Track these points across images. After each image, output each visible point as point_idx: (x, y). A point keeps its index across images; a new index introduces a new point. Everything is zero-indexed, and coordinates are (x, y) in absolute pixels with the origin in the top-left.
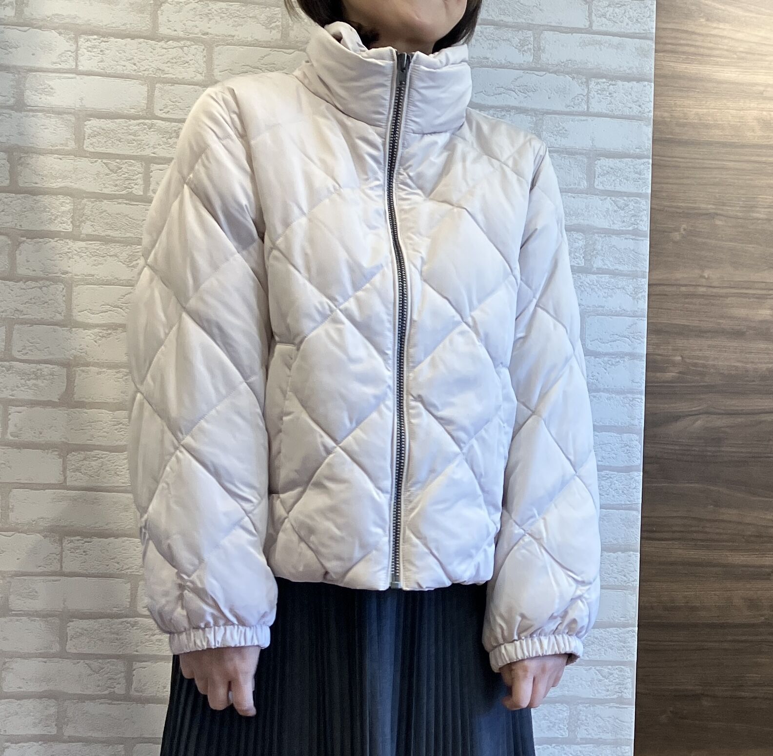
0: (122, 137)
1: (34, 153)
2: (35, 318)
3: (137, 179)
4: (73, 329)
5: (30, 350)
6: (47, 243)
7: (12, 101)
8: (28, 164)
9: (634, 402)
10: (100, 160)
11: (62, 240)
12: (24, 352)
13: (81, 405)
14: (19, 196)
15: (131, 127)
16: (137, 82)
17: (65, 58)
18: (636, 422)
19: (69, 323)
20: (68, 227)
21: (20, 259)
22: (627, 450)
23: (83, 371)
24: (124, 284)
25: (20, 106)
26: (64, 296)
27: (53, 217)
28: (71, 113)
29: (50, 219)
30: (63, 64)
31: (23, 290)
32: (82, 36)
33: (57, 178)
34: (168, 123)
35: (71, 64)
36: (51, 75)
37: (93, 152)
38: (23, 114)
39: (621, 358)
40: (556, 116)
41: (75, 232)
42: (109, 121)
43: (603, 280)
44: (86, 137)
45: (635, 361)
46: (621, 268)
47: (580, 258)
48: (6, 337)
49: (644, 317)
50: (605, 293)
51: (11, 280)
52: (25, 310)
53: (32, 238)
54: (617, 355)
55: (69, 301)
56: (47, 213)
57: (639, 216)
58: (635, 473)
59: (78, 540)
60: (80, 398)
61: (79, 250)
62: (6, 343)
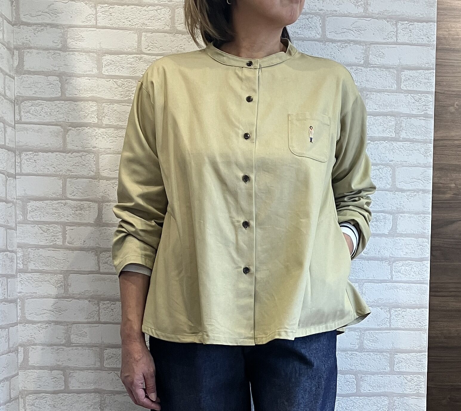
0: (124, 65)
1: (74, 76)
2: (78, 175)
4: (100, 181)
5: (76, 193)
6: (84, 130)
7: (60, 46)
8: (71, 83)
9: (425, 219)
10: (112, 80)
11: (92, 128)
12: (73, 194)
13: (107, 225)
14: (67, 102)
15: (129, 60)
16: (132, 32)
18: (426, 231)
19: (98, 177)
20: (95, 120)
21: (68, 139)
22: (421, 248)
23: (107, 205)
25: (65, 48)
26: (94, 161)
27: (86, 115)
28: (94, 52)
29: (84, 116)
30: (88, 22)
31: (71, 158)
32: (99, 5)
33: (88, 91)
34: (150, 57)
35: (93, 22)
36: (82, 29)
37: (107, 75)
38: (67, 53)
39: (417, 192)
40: (378, 45)
41: (99, 123)
42: (116, 56)
43: (406, 145)
44: (104, 66)
45: (425, 194)
46: (417, 137)
47: (392, 132)
48: (63, 186)
49: (431, 167)
50: (407, 153)
51: (64, 152)
52: (73, 169)
53: (75, 127)
54: (414, 191)
55: (97, 164)
56: (83, 112)
57: (427, 105)
58: (426, 262)
59: (108, 303)
60: (106, 221)
61: (102, 134)
62: (63, 189)
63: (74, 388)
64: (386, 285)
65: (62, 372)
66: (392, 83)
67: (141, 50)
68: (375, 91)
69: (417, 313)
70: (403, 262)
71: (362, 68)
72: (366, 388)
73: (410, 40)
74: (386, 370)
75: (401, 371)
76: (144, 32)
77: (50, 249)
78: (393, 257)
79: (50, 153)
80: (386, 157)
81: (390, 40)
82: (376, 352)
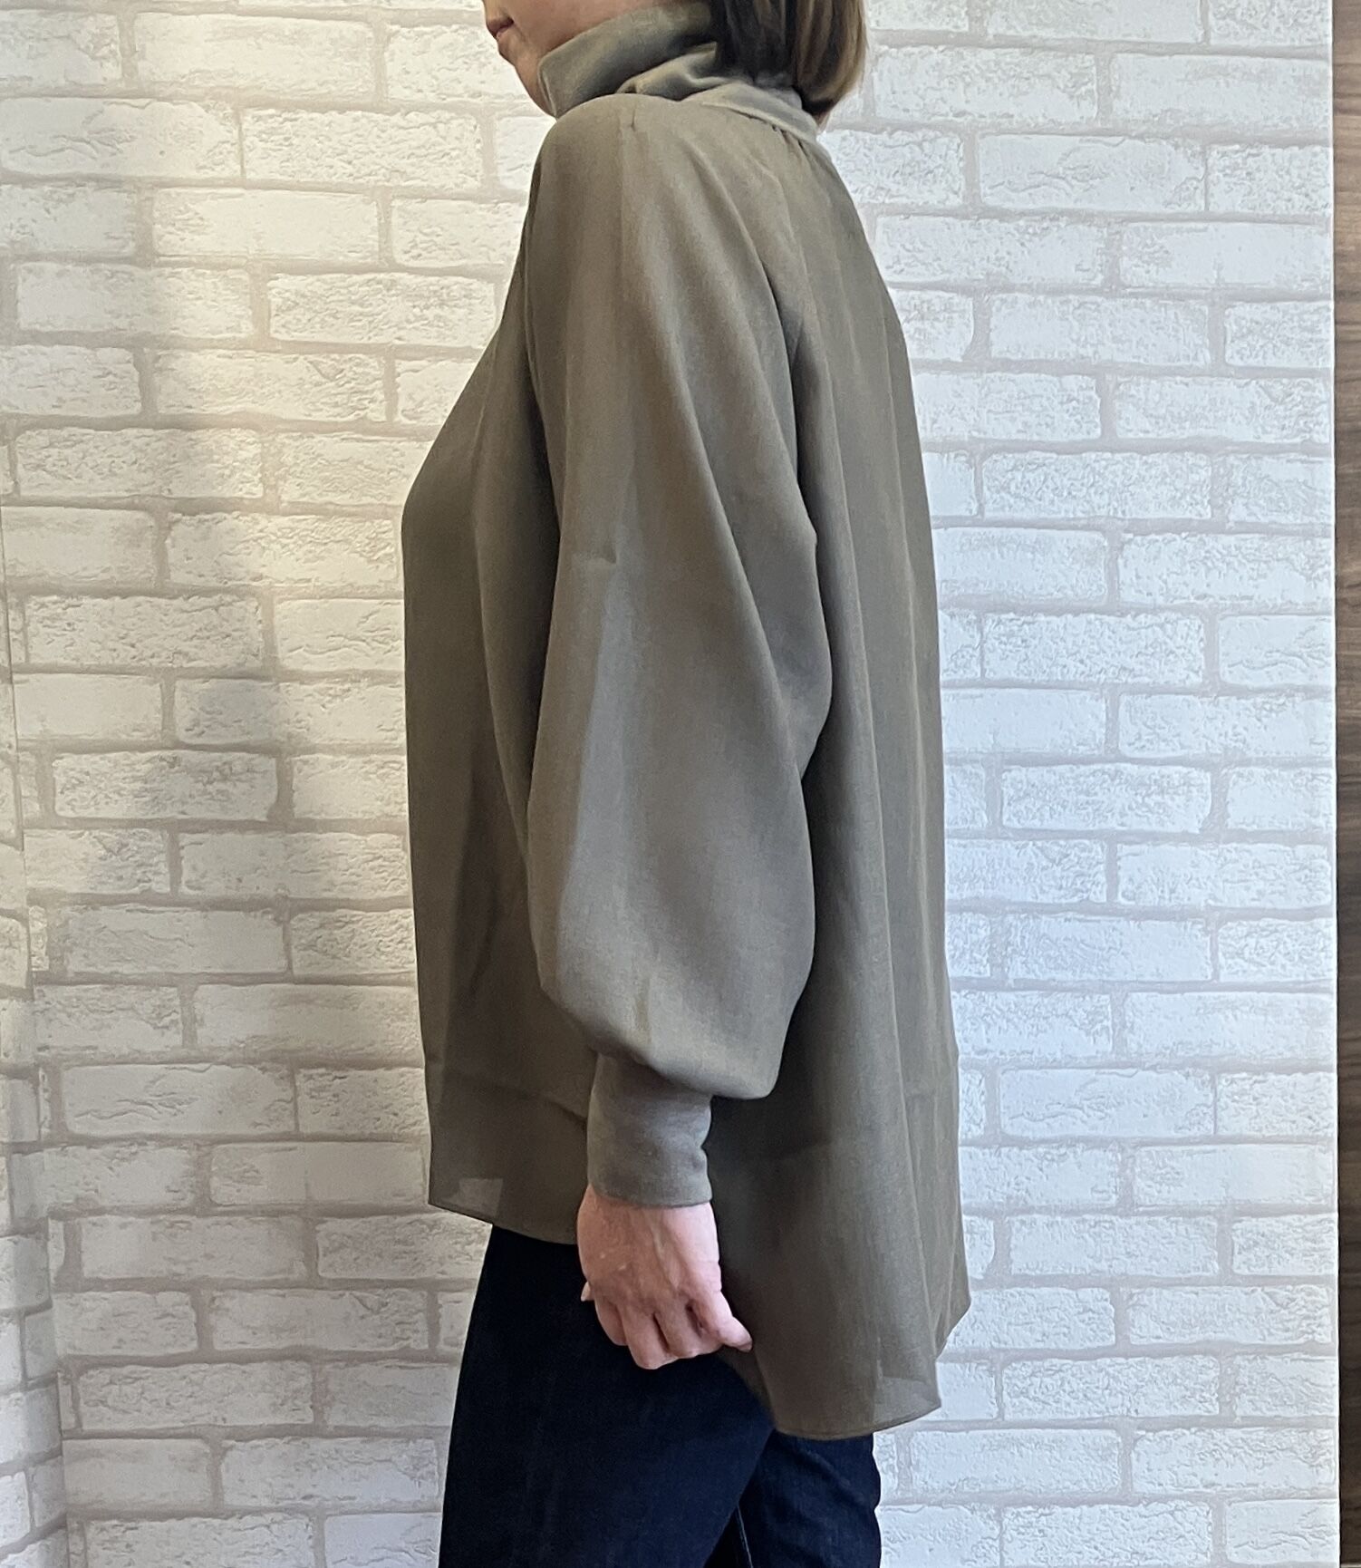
0: (339, 308)
1: (179, 348)
2: (211, 667)
3: (373, 390)
4: (282, 684)
5: (207, 727)
6: (220, 521)
7: (129, 250)
8: (172, 370)
9: (1315, 782)
10: (302, 357)
11: (247, 516)
12: (197, 730)
13: (310, 825)
14: (160, 433)
15: (353, 289)
16: (357, 198)
17: (221, 157)
18: (1321, 821)
19: (273, 673)
20: (255, 490)
21: (173, 555)
22: (1306, 877)
23: (306, 762)
24: (366, 596)
25: (146, 255)
26: (260, 622)
27: (227, 472)
28: (240, 266)
29: (222, 475)
30: (218, 169)
31: (185, 615)
32: (250, 110)
33: (227, 395)
34: (420, 279)
35: (231, 169)
36: (199, 191)
37: (287, 342)
38: (154, 271)
39: (1289, 696)
40: (1146, 224)
41: (268, 500)
42: (311, 279)
43: (1249, 545)
44: (273, 313)
45: (1314, 701)
46: (1282, 519)
47: (1203, 502)
48: (163, 705)
49: (1329, 614)
50: (1250, 570)
51: (160, 595)
52: (192, 652)
53: (192, 514)
54: (1279, 691)
55: (268, 633)
56: (216, 464)
57: (1312, 415)
58: (1323, 921)
59: (323, 1075)
60: (304, 813)
61: (279, 534)
62: (163, 714)
63: (227, 1347)
64: (1200, 998)
65: (186, 1297)
66: (1195, 345)
67: (391, 261)
68: (1143, 374)
69: (1299, 1087)
70: (1253, 922)
71: (1099, 299)
72: (1144, 1330)
74: (1208, 1271)
75: (1255, 1272)
76: (399, 197)
77: (131, 905)
78: (1215, 908)
79: (117, 599)
80: (1186, 584)
81: (1184, 207)
82: (1173, 1213)
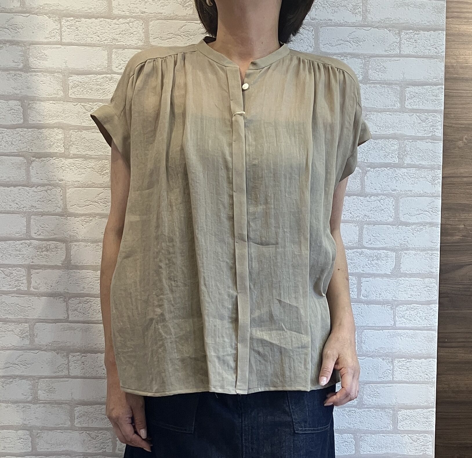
0: (93, 87)
1: (37, 100)
2: (44, 211)
4: (68, 218)
5: (42, 232)
6: (49, 161)
7: (21, 66)
8: (34, 108)
9: (433, 256)
10: (79, 104)
11: (58, 159)
12: (38, 233)
13: (77, 267)
14: (30, 130)
15: (98, 80)
16: (101, 48)
17: (54, 34)
18: (434, 270)
19: (65, 214)
20: (61, 150)
21: (33, 172)
22: (428, 290)
23: (76, 245)
24: (99, 187)
25: (27, 69)
26: (61, 196)
27: (52, 143)
28: (59, 72)
29: (50, 145)
30: (52, 38)
31: (36, 193)
32: (64, 18)
33: (53, 117)
35: (58, 38)
36: (45, 46)
37: (74, 98)
38: (29, 74)
39: (424, 226)
40: (378, 58)
41: (66, 153)
42: (83, 77)
43: (412, 172)
44: (70, 88)
45: (433, 228)
46: (423, 163)
47: (395, 157)
48: (27, 224)
49: (440, 197)
50: (413, 181)
51: (27, 187)
52: (37, 206)
53: (39, 158)
54: (421, 224)
55: (64, 199)
56: (48, 141)
57: (435, 126)
58: (434, 305)
59: (78, 355)
60: (75, 263)
61: (69, 165)
62: (27, 228)
63: (41, 450)
64: (389, 332)
65: (28, 432)
66: (395, 101)
67: (111, 70)
68: (376, 111)
69: (423, 364)
70: (408, 305)
72: (366, 449)
73: (415, 52)
74: (388, 428)
75: (405, 429)
76: (115, 48)
77: (13, 295)
78: (395, 301)
79: (12, 187)
80: (388, 186)
81: (392, 52)
82: (377, 408)
